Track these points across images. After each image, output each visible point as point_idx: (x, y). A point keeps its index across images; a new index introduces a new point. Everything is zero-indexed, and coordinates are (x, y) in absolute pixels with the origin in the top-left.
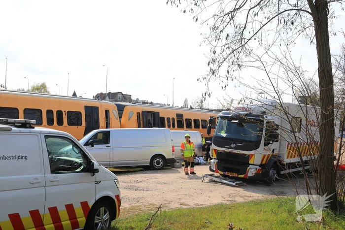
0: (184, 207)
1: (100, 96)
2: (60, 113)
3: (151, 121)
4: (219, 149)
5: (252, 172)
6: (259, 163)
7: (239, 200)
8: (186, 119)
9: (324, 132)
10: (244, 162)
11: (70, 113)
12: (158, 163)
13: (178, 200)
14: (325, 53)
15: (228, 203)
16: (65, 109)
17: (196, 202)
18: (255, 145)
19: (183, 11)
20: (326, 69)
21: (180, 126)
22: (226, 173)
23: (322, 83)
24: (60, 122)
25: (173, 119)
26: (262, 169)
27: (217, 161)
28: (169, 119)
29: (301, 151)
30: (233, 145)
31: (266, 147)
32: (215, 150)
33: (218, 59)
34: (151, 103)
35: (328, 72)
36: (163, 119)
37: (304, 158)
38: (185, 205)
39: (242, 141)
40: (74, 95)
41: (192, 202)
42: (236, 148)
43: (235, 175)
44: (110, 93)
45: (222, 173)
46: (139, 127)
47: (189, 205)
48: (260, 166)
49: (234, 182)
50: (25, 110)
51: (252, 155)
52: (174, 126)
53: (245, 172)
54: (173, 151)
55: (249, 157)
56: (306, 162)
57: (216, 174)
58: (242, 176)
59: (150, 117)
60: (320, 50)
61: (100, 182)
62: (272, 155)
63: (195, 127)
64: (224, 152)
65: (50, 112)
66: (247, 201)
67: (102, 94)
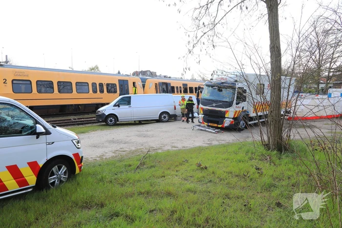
0: (173, 148)
1: (136, 74)
2: (101, 85)
3: (165, 89)
4: (205, 107)
5: (227, 122)
6: (233, 117)
7: (215, 143)
8: (190, 88)
9: (273, 93)
10: (222, 116)
11: (108, 85)
12: (165, 117)
13: (171, 144)
14: (275, 33)
15: (206, 145)
16: (105, 82)
17: (184, 145)
18: (230, 104)
19: (168, 5)
20: (275, 46)
21: (185, 91)
22: (210, 124)
23: (272, 57)
24: (102, 91)
25: (180, 87)
26: (235, 121)
27: (203, 115)
28: (177, 87)
29: (256, 107)
30: (214, 105)
31: (237, 106)
32: (202, 108)
33: (192, 41)
34: (170, 77)
35: (277, 47)
36: (173, 88)
37: (259, 114)
38: (175, 147)
39: (220, 101)
40: (119, 73)
41: (180, 146)
42: (216, 107)
43: (216, 125)
44: (142, 71)
45: (207, 124)
46: (157, 93)
47: (177, 147)
48: (233, 118)
49: (214, 130)
50: (76, 83)
51: (227, 111)
52: (181, 92)
53: (222, 123)
54: (175, 109)
55: (225, 113)
56: (260, 116)
57: (202, 125)
58: (220, 126)
59: (164, 87)
60: (271, 30)
61: (53, 143)
62: (242, 111)
63: (190, 93)
64: (208, 109)
65: (94, 84)
66: (220, 144)
67: (137, 72)
